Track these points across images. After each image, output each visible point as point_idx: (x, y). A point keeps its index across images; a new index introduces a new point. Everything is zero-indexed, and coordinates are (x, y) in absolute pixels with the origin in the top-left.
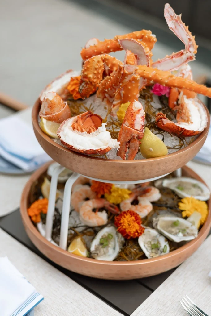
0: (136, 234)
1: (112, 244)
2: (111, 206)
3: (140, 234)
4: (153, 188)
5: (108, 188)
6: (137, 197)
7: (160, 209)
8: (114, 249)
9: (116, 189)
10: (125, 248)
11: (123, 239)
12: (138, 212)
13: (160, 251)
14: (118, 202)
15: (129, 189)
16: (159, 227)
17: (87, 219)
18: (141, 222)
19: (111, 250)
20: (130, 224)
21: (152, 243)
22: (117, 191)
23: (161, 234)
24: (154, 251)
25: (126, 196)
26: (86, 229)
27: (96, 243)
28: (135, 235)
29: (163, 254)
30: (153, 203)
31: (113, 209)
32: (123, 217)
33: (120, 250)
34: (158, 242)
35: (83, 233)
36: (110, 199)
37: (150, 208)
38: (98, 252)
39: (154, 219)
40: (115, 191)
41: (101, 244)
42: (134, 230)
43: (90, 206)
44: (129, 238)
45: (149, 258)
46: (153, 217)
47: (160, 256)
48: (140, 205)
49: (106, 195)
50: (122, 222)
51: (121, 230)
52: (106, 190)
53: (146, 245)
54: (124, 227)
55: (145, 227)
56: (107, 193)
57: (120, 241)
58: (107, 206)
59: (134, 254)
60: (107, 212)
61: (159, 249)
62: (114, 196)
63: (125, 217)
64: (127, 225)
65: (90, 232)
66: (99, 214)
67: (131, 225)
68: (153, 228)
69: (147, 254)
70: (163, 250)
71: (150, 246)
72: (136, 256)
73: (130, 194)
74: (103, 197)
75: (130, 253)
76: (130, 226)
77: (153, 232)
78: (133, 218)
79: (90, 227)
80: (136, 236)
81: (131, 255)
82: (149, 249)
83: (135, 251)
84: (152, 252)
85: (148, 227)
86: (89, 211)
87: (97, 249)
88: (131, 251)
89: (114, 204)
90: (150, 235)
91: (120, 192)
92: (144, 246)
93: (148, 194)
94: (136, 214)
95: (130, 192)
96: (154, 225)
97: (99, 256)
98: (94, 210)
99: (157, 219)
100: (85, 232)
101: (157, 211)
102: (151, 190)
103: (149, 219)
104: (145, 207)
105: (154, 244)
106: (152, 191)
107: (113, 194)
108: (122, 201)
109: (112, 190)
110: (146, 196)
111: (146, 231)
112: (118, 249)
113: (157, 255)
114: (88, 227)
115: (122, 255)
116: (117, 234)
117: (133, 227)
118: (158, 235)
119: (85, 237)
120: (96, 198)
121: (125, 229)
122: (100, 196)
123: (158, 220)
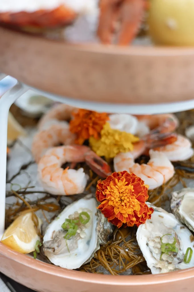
0: (134, 219)
1: (85, 233)
2: (96, 161)
3: (141, 220)
4: (180, 138)
5: (97, 127)
6: (148, 150)
7: (189, 177)
8: (88, 243)
9: (110, 131)
10: (109, 244)
11: (108, 226)
12: (143, 178)
13: (178, 259)
14: (112, 156)
15: (136, 135)
16: (181, 211)
17: (47, 179)
18: (147, 198)
19: (81, 245)
20: (123, 198)
21: (164, 241)
22: (113, 135)
23: (184, 225)
24: (164, 257)
25: (128, 145)
26: (44, 199)
27: (56, 226)
28: (132, 221)
29: (183, 266)
30: (177, 164)
31: (98, 167)
32: (112, 183)
33: (99, 248)
34: (177, 241)
35: (37, 205)
36: (98, 148)
37: (170, 172)
38: (55, 245)
39: (175, 194)
40: (108, 134)
41: (65, 230)
42: (130, 211)
43: (58, 158)
44: (119, 225)
45: (154, 271)
46: (173, 191)
47: (177, 271)
48: (151, 165)
49: (92, 141)
50: (107, 193)
51: (105, 207)
52: (91, 131)
53: (151, 244)
54: (110, 203)
55: (154, 207)
56: (93, 136)
57: (102, 230)
58: (89, 160)
59: (124, 260)
60: (86, 171)
61: (175, 255)
62: (105, 143)
63: (115, 184)
64: (117, 199)
65: (51, 204)
66: (71, 173)
67: (125, 201)
68: (170, 211)
69: (150, 263)
70: (185, 256)
71: (159, 246)
72: (126, 263)
73: (135, 144)
74: (87, 143)
75: (117, 255)
76: (123, 204)
77: (170, 219)
78: (131, 187)
79: (52, 196)
80: (133, 224)
81: (118, 261)
82: (156, 251)
83: (127, 253)
84: (161, 260)
85: (160, 209)
86: (54, 166)
87: (55, 239)
88: (119, 252)
89: (103, 157)
90: (162, 223)
91: (117, 137)
92: (147, 244)
93: (169, 147)
94: (140, 180)
95: (136, 139)
96: (173, 205)
97: (55, 254)
98: (65, 166)
99: (181, 195)
100: (42, 203)
101: (183, 180)
102: (176, 139)
103: (165, 192)
104: (159, 170)
105: (167, 244)
106: (177, 143)
107: (103, 139)
108: (118, 153)
109: (103, 132)
110: (164, 150)
111: (155, 215)
112: (94, 246)
113: (171, 267)
114: (49, 195)
115: (100, 257)
116: (97, 215)
117: (128, 204)
118: (179, 227)
119: (39, 212)
120: (75, 143)
121: (113, 208)
122: (81, 141)
123: (182, 197)
